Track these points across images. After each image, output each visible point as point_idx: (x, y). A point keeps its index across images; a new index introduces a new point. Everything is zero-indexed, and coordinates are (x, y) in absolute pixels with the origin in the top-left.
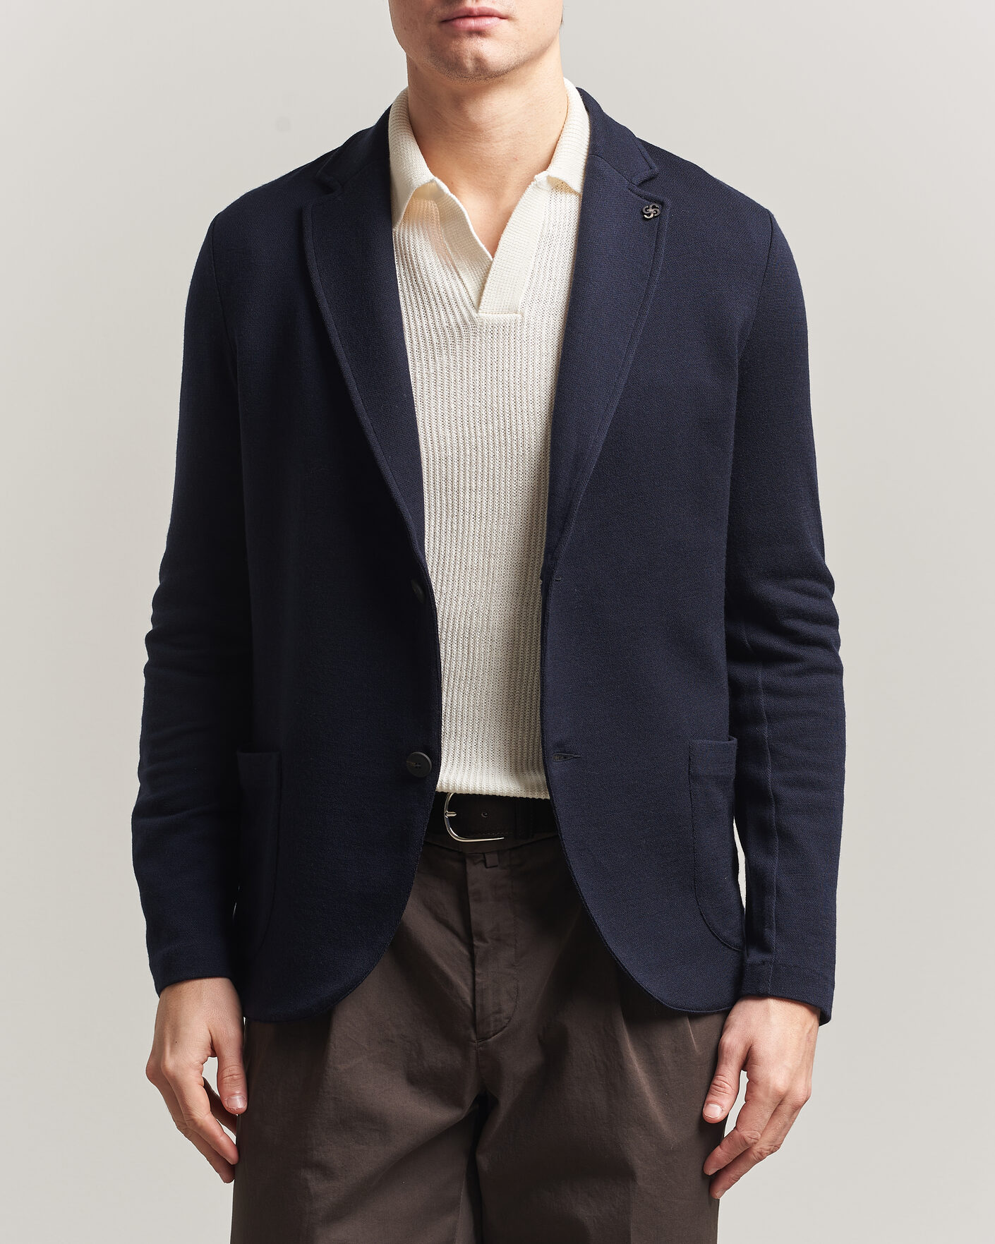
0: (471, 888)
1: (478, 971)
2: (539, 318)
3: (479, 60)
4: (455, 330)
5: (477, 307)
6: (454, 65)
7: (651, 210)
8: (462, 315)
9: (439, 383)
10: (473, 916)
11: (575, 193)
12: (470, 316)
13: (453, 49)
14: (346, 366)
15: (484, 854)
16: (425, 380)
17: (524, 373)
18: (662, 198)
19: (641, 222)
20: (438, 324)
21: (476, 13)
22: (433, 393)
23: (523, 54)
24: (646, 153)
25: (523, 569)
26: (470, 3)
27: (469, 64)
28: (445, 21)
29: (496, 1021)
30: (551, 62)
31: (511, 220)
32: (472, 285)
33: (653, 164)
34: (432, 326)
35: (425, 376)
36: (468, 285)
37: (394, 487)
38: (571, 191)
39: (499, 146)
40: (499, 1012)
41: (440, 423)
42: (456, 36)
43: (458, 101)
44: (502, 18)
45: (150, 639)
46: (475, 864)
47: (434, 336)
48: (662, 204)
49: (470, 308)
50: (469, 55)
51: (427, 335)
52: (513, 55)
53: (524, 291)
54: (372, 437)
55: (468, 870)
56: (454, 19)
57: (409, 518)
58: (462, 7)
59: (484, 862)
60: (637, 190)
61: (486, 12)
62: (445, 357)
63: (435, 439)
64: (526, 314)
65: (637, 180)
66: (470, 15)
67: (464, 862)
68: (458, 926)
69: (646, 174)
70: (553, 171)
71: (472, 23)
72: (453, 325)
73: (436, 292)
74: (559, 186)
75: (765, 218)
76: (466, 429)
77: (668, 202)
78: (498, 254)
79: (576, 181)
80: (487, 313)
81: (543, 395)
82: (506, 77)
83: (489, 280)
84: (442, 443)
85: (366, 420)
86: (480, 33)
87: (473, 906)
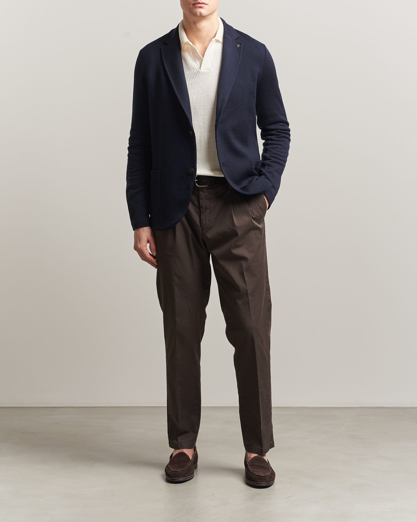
0: (200, 197)
1: (202, 215)
2: (214, 71)
3: (200, 13)
4: (195, 73)
5: (200, 68)
6: (195, 15)
7: (238, 45)
8: (197, 70)
9: (192, 85)
10: (200, 203)
11: (221, 42)
12: (199, 70)
13: (195, 11)
14: (173, 84)
15: (203, 189)
16: (189, 85)
17: (211, 83)
18: (240, 43)
19: (236, 48)
20: (192, 73)
21: (201, 3)
22: (191, 88)
23: (210, 12)
24: (236, 32)
25: (211, 126)
26: (199, 1)
27: (198, 14)
28: (193, 5)
29: (205, 226)
30: (215, 14)
31: (207, 49)
32: (199, 64)
33: (238, 34)
34: (190, 73)
35: (189, 84)
36: (198, 64)
37: (185, 110)
38: (220, 42)
39: (204, 33)
40: (206, 224)
41: (193, 94)
42: (196, 8)
43: (195, 23)
44: (206, 4)
45: (129, 148)
46: (201, 192)
47: (191, 75)
48: (241, 44)
49: (199, 69)
50: (198, 12)
51: (189, 75)
52: (208, 13)
53: (210, 65)
54: (180, 99)
55: (200, 193)
56: (195, 4)
57: (189, 117)
58: (197, 1)
59: (203, 191)
60: (235, 41)
61: (203, 3)
62: (193, 80)
63: (192, 98)
64: (211, 70)
65: (235, 39)
66: (199, 3)
67: (199, 191)
68: (197, 205)
69: (237, 37)
70: (216, 38)
71: (200, 5)
72: (195, 72)
73: (191, 65)
74: (217, 41)
75: (263, 46)
76: (198, 95)
77: (242, 44)
78: (204, 57)
79: (221, 40)
80: (203, 70)
81: (215, 88)
82: (206, 18)
83: (202, 62)
84: (193, 99)
85: (178, 95)
86: (201, 7)
87: (200, 201)
